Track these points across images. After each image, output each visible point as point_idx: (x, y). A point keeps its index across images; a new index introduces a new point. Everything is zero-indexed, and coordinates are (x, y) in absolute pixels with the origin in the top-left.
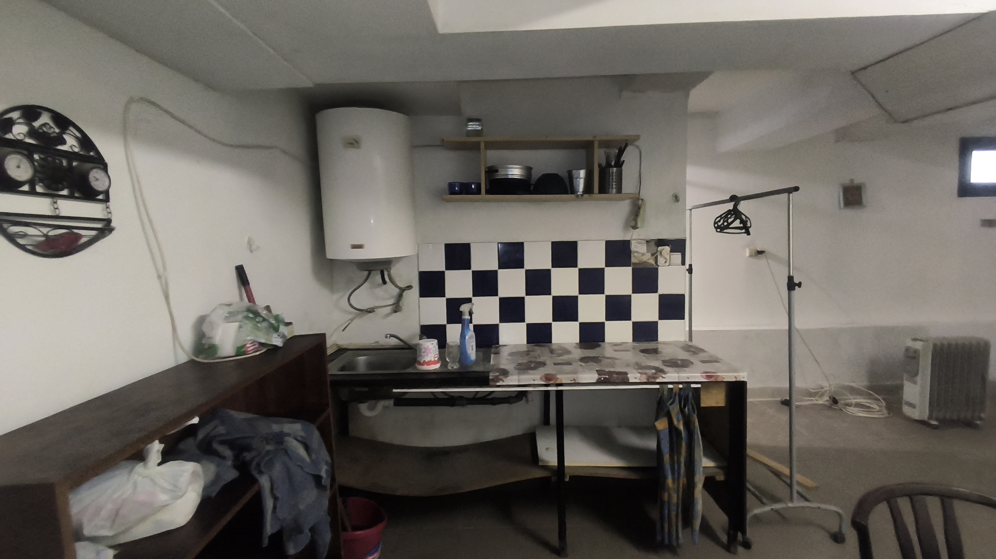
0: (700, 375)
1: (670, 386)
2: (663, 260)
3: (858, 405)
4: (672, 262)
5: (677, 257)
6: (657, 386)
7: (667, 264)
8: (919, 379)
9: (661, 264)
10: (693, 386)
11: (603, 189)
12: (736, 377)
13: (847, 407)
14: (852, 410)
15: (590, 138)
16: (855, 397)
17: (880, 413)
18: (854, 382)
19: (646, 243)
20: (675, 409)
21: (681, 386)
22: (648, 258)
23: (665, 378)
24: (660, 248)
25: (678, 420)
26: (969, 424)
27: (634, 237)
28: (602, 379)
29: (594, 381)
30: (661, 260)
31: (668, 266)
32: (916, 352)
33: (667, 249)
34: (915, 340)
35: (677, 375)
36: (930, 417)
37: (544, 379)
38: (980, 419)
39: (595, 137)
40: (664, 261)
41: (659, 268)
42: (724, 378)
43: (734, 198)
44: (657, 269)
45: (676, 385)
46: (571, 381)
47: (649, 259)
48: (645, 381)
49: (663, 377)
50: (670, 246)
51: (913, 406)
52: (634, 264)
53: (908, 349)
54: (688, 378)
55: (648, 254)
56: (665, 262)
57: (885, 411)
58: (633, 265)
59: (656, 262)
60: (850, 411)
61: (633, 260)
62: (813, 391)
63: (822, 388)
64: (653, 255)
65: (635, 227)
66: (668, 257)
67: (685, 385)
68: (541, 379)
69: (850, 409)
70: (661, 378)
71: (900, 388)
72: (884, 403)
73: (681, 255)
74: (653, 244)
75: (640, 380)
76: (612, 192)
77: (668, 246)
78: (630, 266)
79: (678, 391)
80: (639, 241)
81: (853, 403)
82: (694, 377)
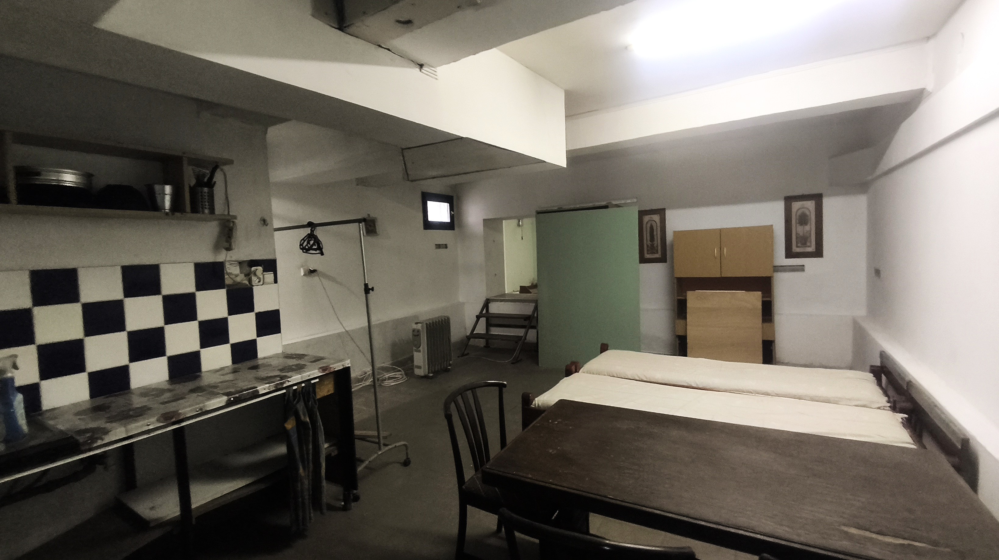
0: (317, 370)
1: (295, 387)
2: (256, 280)
3: (390, 378)
4: (266, 280)
5: (269, 276)
6: (284, 391)
7: (261, 283)
8: (421, 348)
9: (256, 283)
10: (312, 382)
11: (195, 210)
12: (343, 365)
13: (383, 381)
14: (387, 383)
15: (180, 154)
16: (387, 373)
17: (403, 379)
18: (384, 363)
19: (238, 264)
20: (301, 407)
21: (303, 385)
22: (241, 278)
23: (290, 381)
24: (253, 269)
25: (304, 415)
26: (446, 370)
27: (228, 259)
28: (232, 399)
29: (223, 404)
30: (254, 279)
31: (262, 285)
32: (418, 331)
33: (260, 269)
34: (417, 323)
35: (300, 376)
36: (429, 373)
37: (162, 419)
38: (450, 365)
39: (184, 153)
40: (258, 280)
41: (254, 288)
42: (335, 368)
43: (310, 225)
44: (252, 290)
45: (299, 385)
46: (197, 411)
47: (242, 280)
48: (274, 389)
49: (289, 381)
50: (263, 265)
51: (419, 367)
52: (229, 286)
53: (414, 331)
54: (309, 376)
55: (241, 274)
56: (259, 282)
57: (405, 377)
58: (227, 287)
59: (250, 281)
60: (386, 384)
61: (228, 281)
62: (360, 377)
63: (366, 373)
64: (246, 275)
65: (229, 249)
66: (261, 277)
67: (307, 383)
68: (158, 421)
69: (386, 383)
70: (287, 382)
71: (411, 359)
72: (403, 372)
73: (273, 275)
74: (246, 264)
75: (269, 390)
76: (203, 213)
77: (261, 266)
78: (224, 288)
79: (301, 389)
80: (231, 262)
81: (387, 377)
82: (313, 374)
